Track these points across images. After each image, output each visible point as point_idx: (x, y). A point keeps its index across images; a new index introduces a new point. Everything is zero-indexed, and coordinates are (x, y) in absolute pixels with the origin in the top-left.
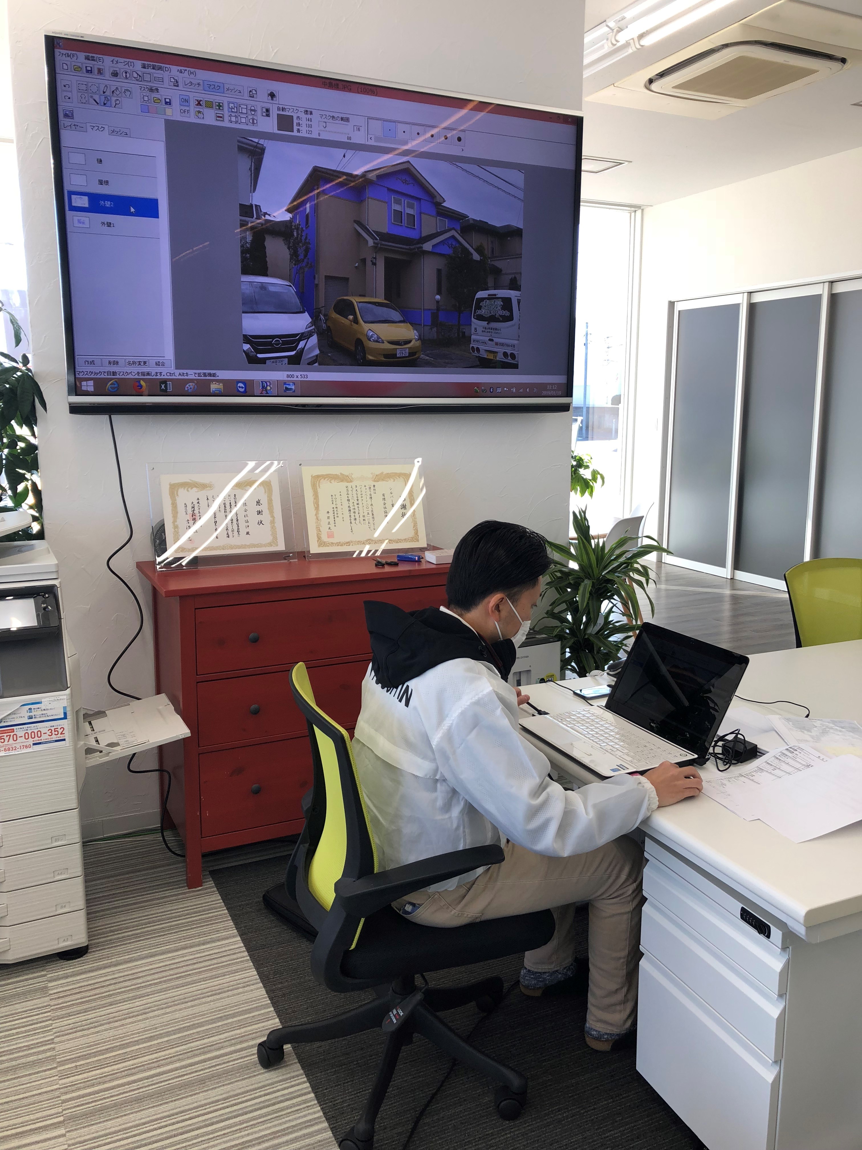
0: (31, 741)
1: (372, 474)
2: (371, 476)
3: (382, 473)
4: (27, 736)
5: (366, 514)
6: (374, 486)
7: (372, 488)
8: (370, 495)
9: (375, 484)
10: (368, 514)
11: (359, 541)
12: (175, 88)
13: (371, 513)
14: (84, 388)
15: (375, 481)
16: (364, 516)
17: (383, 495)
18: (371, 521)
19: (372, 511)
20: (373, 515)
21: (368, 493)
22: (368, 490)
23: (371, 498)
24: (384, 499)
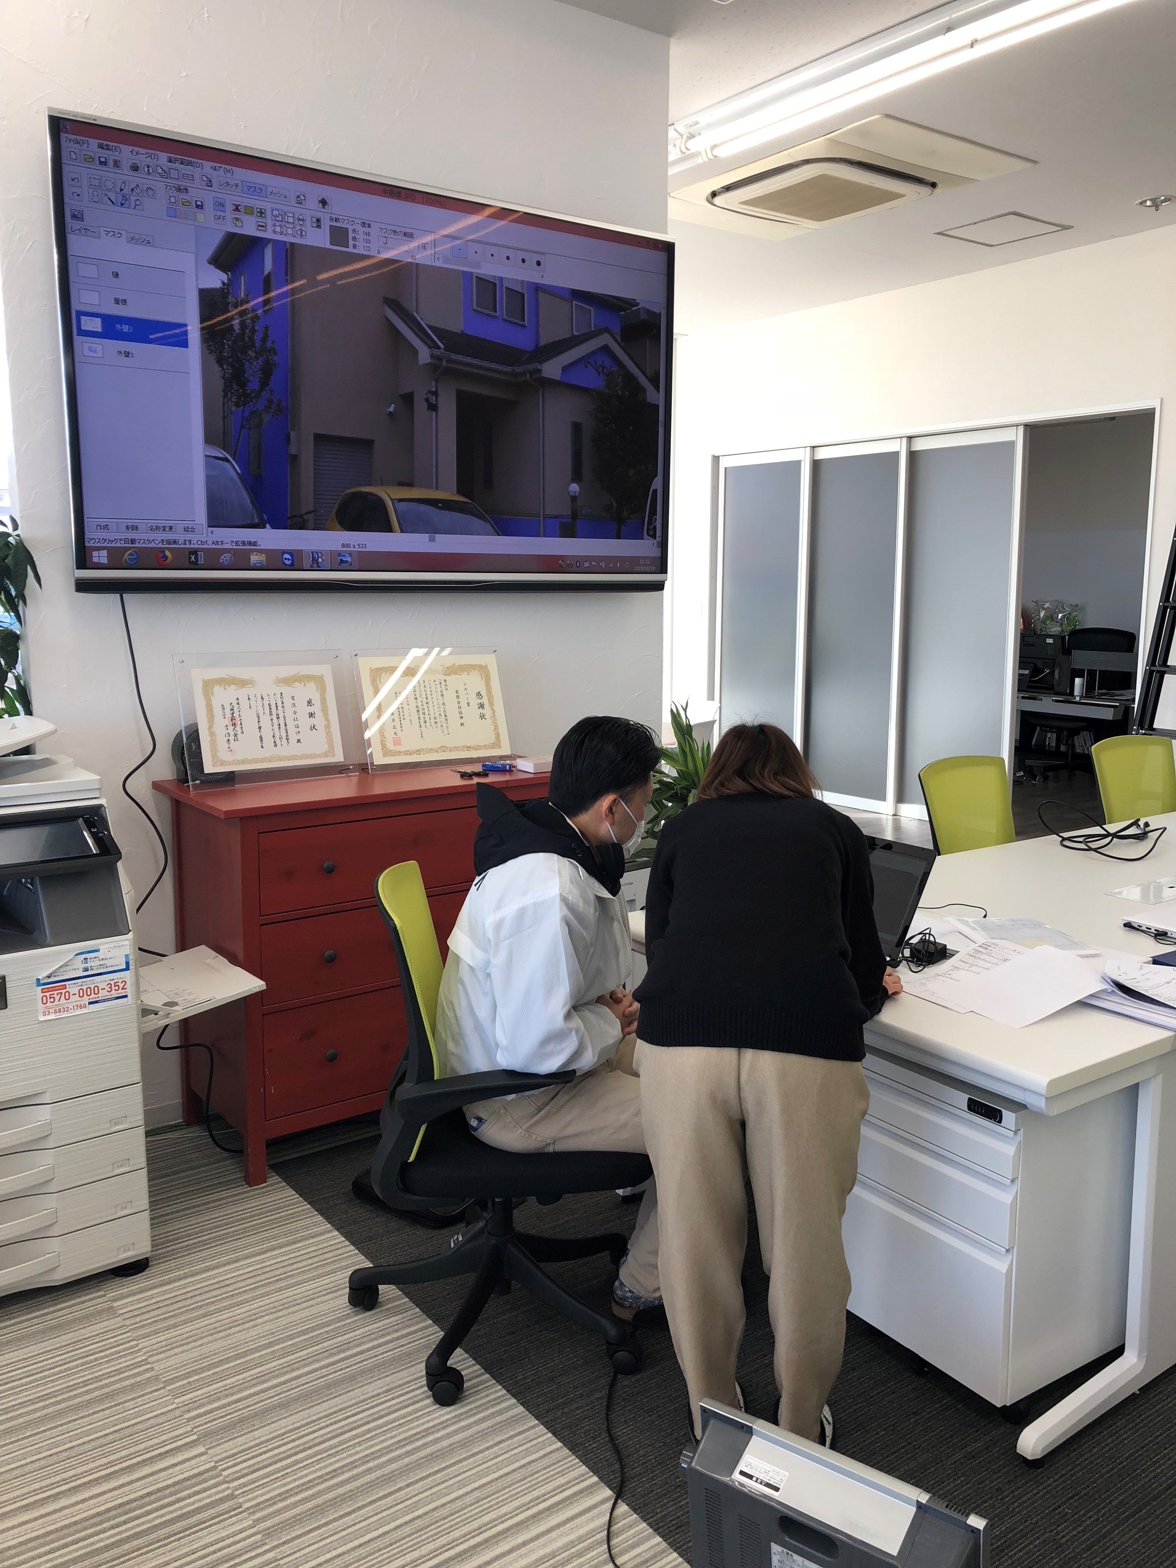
0: (86, 1000)
1: (442, 665)
2: (441, 668)
3: (454, 665)
4: (81, 994)
5: (437, 715)
6: (445, 681)
7: (443, 683)
8: (442, 691)
9: (446, 678)
10: (440, 715)
11: (431, 749)
12: (209, 188)
13: (443, 714)
14: (95, 560)
15: (445, 675)
16: (435, 718)
17: (457, 692)
18: (445, 725)
19: (445, 711)
20: (446, 716)
21: (439, 689)
22: (438, 686)
23: (442, 695)
24: (458, 697)
